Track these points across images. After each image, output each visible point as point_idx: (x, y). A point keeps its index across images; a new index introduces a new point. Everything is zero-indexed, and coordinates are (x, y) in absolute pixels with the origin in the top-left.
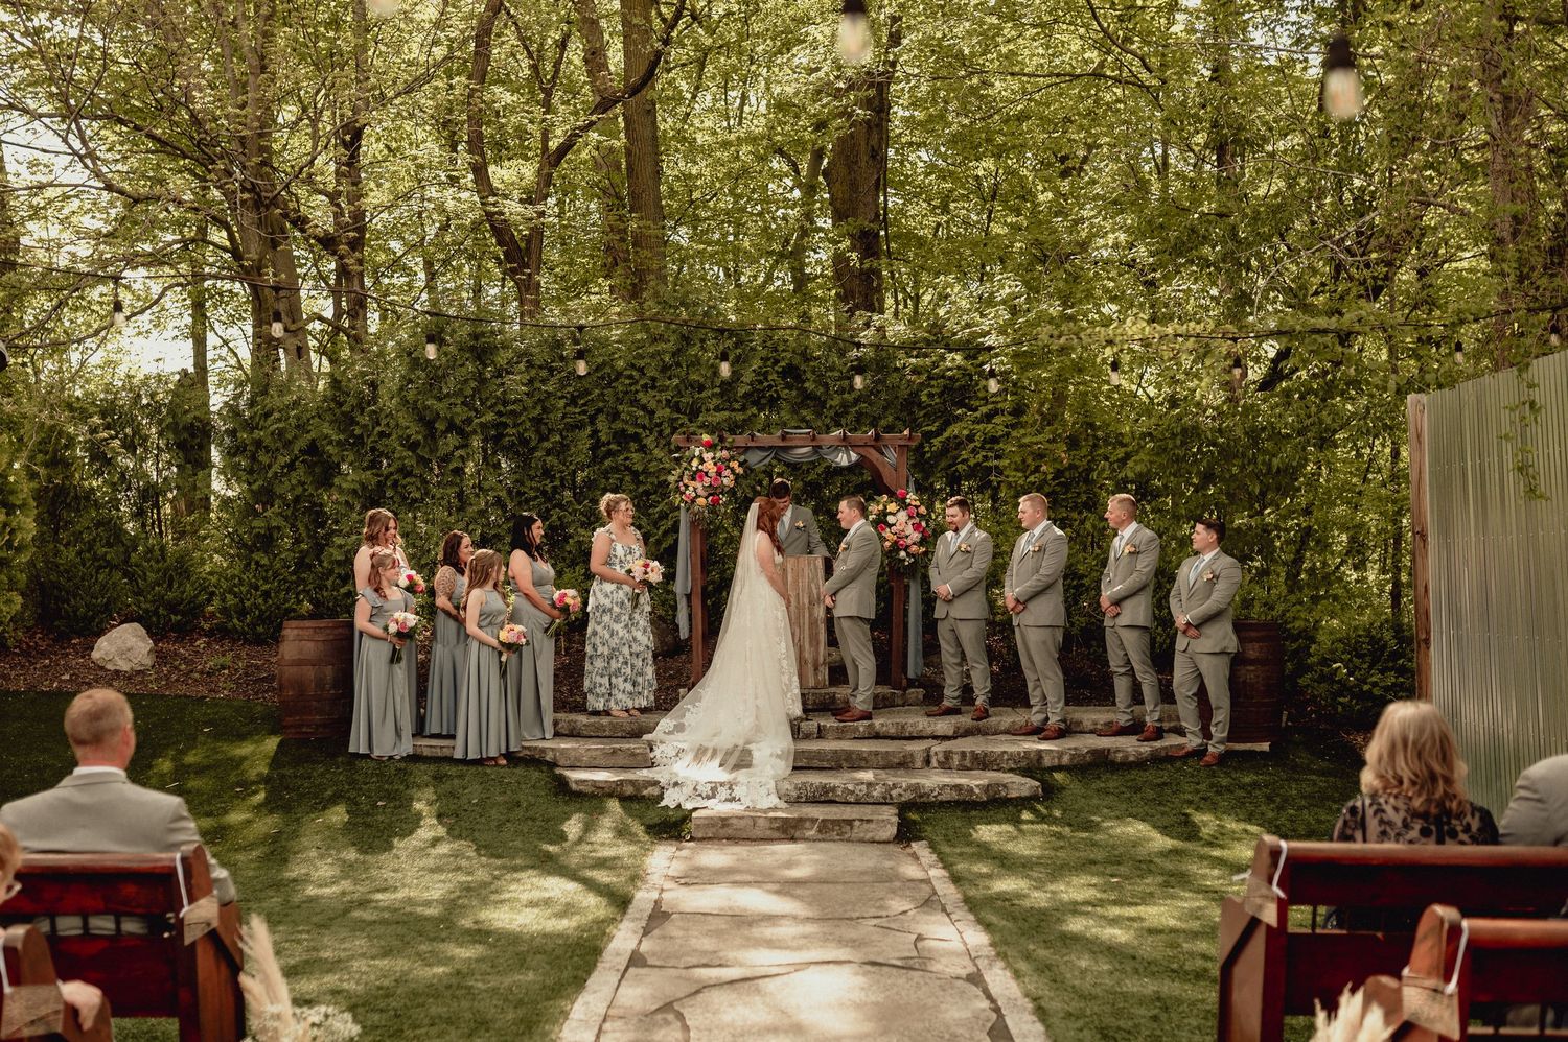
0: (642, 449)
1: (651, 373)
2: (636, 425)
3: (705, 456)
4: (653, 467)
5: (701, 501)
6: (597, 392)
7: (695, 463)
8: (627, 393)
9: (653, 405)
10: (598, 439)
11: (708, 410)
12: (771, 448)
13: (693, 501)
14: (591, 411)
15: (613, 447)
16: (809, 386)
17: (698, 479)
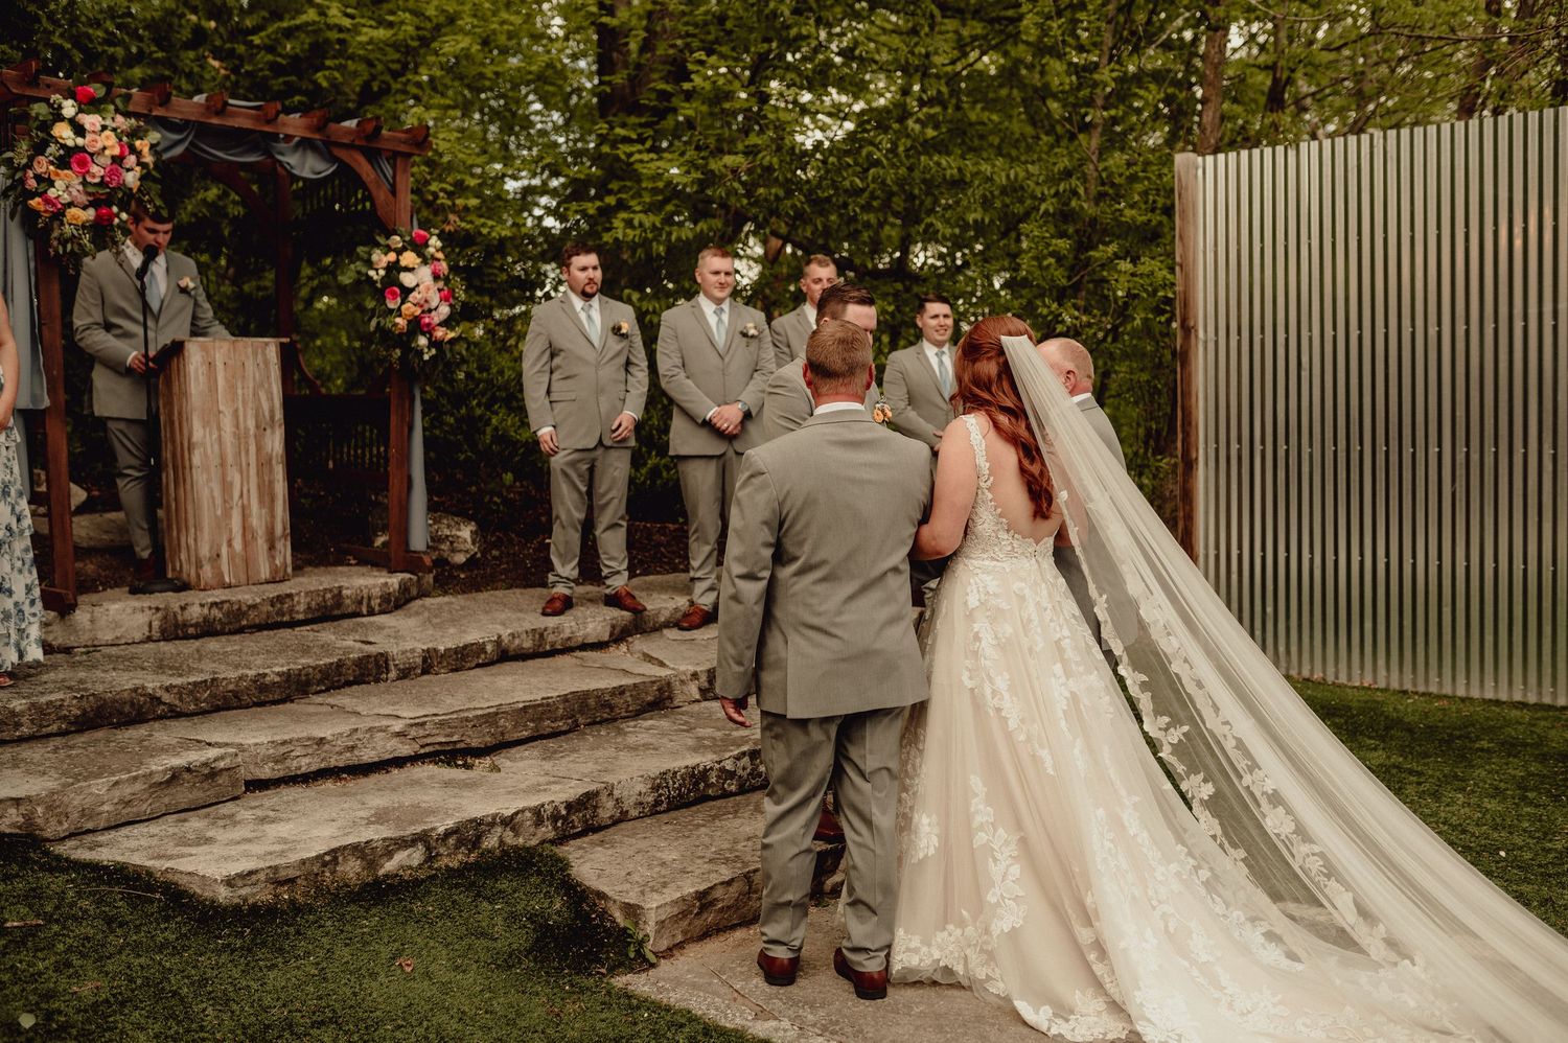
3: (85, 120)
5: (77, 214)
7: (63, 132)
13: (60, 213)
17: (75, 166)
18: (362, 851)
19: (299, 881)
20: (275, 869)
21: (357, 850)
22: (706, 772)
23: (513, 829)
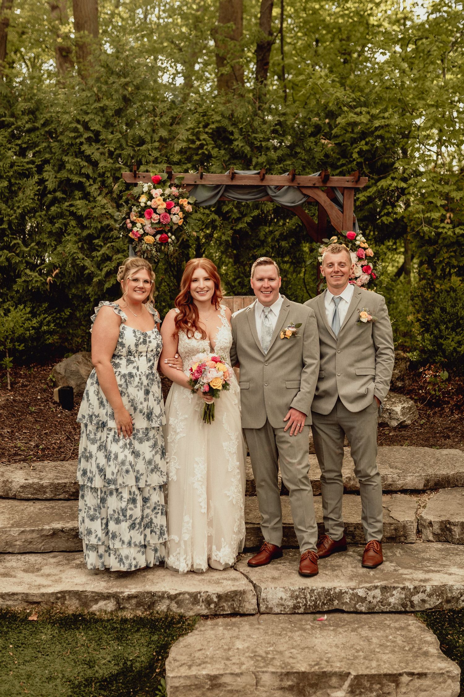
0: (86, 196)
1: (95, 127)
2: (81, 175)
3: (154, 192)
4: (96, 212)
5: (149, 239)
6: (44, 144)
7: (143, 200)
8: (72, 145)
9: (96, 156)
10: (46, 187)
11: (147, 163)
12: (218, 186)
13: (141, 239)
14: (38, 162)
15: (59, 194)
16: (239, 144)
17: (146, 215)
18: (79, 595)
19: (42, 604)
20: (27, 595)
21: (77, 595)
22: (340, 595)
23: (177, 603)
